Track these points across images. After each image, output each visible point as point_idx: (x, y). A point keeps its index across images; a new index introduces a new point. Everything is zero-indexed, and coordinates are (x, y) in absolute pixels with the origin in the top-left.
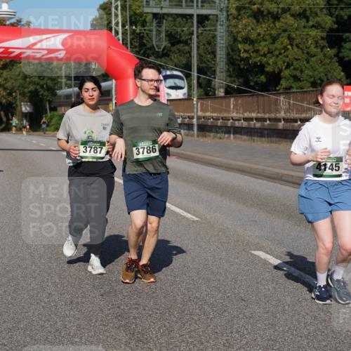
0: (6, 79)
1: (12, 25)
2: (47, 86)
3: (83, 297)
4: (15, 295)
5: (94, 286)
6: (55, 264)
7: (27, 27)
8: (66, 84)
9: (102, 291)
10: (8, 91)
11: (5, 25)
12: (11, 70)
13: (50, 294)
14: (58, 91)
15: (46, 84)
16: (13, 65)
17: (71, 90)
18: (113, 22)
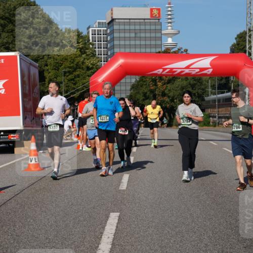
0: (169, 90)
1: (175, 52)
2: (198, 94)
3: (230, 248)
4: (182, 244)
5: (238, 240)
6: (209, 223)
7: (185, 53)
8: (212, 93)
9: (245, 245)
10: (171, 98)
11: (169, 53)
12: (173, 84)
13: (206, 244)
14: (205, 98)
15: (197, 92)
16: (174, 81)
17: (215, 96)
18: (247, 47)
